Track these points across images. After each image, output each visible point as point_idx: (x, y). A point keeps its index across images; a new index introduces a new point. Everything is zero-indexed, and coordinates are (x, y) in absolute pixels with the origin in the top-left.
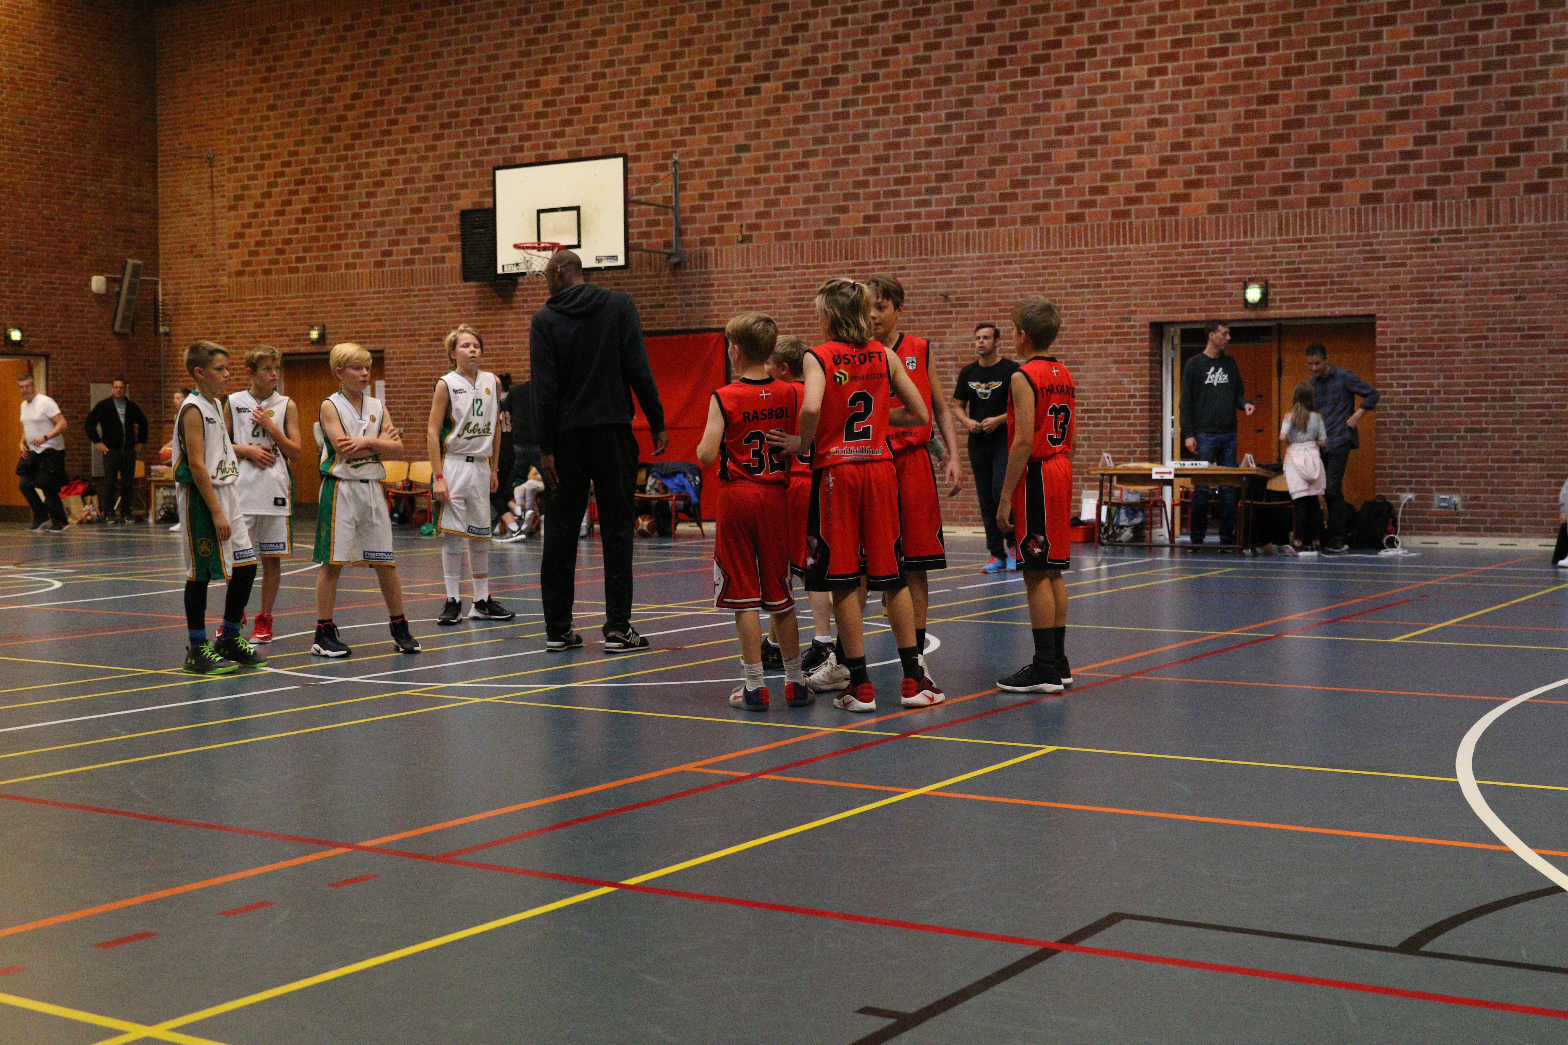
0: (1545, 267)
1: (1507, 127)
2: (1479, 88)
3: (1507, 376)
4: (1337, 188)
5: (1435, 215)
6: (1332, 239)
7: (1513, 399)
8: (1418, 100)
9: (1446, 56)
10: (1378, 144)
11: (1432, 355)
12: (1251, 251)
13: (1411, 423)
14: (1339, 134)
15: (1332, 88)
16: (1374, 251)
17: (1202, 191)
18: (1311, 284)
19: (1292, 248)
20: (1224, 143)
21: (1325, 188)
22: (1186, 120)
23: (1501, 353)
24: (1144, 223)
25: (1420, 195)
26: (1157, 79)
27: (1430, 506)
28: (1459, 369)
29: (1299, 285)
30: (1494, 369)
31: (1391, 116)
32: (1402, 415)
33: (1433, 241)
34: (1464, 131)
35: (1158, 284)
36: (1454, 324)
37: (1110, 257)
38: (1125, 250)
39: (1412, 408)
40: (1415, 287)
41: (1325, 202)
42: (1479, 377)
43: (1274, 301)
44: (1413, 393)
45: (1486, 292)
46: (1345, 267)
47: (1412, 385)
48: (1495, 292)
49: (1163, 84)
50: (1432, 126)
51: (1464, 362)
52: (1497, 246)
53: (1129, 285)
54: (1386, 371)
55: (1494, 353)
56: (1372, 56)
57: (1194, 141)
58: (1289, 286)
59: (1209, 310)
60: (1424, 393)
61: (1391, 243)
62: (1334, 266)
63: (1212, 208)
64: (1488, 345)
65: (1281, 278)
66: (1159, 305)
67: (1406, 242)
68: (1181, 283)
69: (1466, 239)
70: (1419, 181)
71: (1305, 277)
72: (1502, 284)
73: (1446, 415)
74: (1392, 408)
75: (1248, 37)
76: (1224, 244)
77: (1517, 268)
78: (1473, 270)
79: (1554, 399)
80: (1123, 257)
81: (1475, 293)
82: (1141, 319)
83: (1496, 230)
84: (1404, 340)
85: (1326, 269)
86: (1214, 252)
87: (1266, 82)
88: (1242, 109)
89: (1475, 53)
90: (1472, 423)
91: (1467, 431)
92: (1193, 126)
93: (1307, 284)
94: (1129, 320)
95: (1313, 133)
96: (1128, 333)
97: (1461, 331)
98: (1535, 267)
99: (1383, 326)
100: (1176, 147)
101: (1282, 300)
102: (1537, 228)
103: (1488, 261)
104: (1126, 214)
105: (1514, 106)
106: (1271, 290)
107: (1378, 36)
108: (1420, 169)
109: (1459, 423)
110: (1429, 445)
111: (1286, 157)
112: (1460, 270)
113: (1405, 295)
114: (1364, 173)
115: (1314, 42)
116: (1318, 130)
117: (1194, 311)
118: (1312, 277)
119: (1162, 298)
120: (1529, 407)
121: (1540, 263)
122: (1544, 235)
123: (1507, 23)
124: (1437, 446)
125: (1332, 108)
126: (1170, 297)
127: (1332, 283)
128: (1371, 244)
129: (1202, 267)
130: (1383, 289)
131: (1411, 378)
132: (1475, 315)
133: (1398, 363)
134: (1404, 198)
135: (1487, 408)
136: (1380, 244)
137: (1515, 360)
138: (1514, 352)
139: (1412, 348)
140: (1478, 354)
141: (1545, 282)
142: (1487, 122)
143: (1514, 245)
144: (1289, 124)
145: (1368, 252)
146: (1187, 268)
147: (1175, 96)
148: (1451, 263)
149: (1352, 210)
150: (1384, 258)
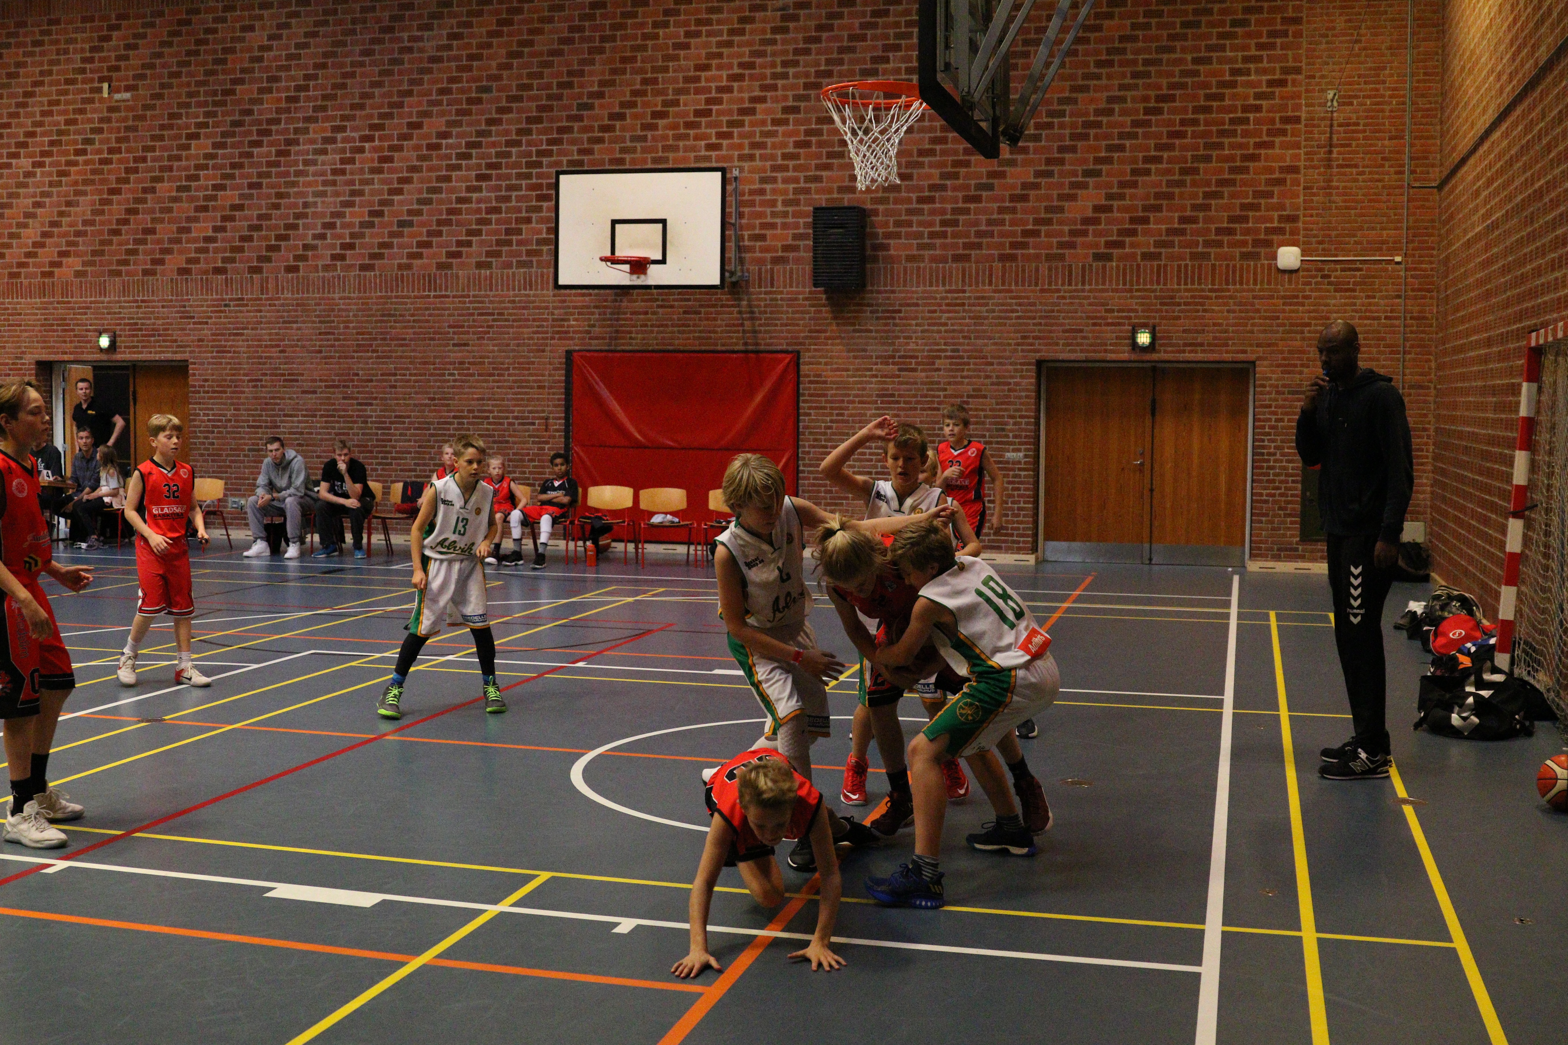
0: (299, 329)
1: (274, 221)
2: (254, 191)
3: (274, 410)
4: (161, 262)
5: (227, 286)
6: (159, 301)
7: (279, 427)
8: (214, 198)
9: (233, 166)
10: (188, 230)
11: (225, 392)
12: (104, 308)
13: (213, 444)
14: (162, 221)
15: (159, 186)
16: (187, 312)
17: (70, 260)
18: (146, 336)
19: (131, 307)
20: (85, 223)
21: (155, 262)
22: (59, 205)
23: (269, 392)
24: (30, 283)
25: (218, 271)
26: (38, 170)
27: (226, 507)
28: (244, 404)
29: (137, 336)
30: (266, 404)
31: (198, 209)
32: (206, 438)
33: (226, 305)
34: (246, 224)
35: (40, 331)
36: (240, 369)
37: (8, 309)
38: (18, 303)
39: (213, 432)
40: (214, 340)
41: (153, 273)
42: (256, 410)
43: (120, 347)
44: (213, 421)
45: (260, 346)
46: (168, 323)
47: (213, 415)
48: (266, 346)
49: (43, 173)
50: (224, 219)
51: (247, 398)
52: (268, 311)
53: (21, 331)
54: (196, 403)
55: (266, 392)
56: (184, 163)
57: (64, 220)
58: (130, 336)
59: (77, 353)
60: (220, 421)
61: (198, 306)
62: (160, 322)
63: (78, 274)
64: (262, 386)
65: (125, 330)
66: (42, 348)
67: (208, 306)
68: (57, 331)
69: (247, 305)
70: (215, 260)
71: (141, 330)
72: (270, 340)
73: (234, 438)
74: (200, 432)
75: (101, 142)
76: (85, 302)
77: (280, 328)
78: (252, 329)
79: (305, 428)
80: (16, 309)
81: (253, 346)
82: (30, 359)
83: (267, 299)
84: (206, 380)
85: (154, 324)
86: (79, 308)
87: (113, 177)
88: (97, 198)
89: (252, 165)
90: (253, 444)
91: (249, 450)
92: (64, 208)
93: (142, 336)
94: (21, 358)
95: (144, 219)
96: (21, 369)
97: (244, 375)
98: (292, 328)
99: (193, 369)
100: (53, 224)
101: (125, 347)
102: (293, 299)
103: (261, 322)
104: (17, 275)
105: (277, 207)
106: (118, 339)
107: (187, 147)
108: (215, 251)
109: (245, 444)
110: (224, 461)
111: (128, 235)
112: (243, 329)
113: (207, 346)
114: (181, 252)
115: (146, 149)
116: (148, 217)
117: (66, 353)
118: (146, 330)
119: (45, 342)
120: (290, 433)
121: (295, 326)
122: (298, 305)
123: (271, 144)
124: (231, 461)
125: (160, 200)
126: (49, 342)
127: (159, 335)
128: (184, 306)
129: (72, 319)
130: (193, 341)
131: (212, 409)
132: (253, 364)
133: (204, 398)
134: (206, 272)
135: (263, 433)
136: (191, 306)
137: (279, 398)
138: (279, 392)
139: (212, 387)
140: (256, 392)
141: (298, 340)
142: (260, 217)
143: (278, 311)
144: (129, 211)
145: (183, 312)
146: (62, 319)
147: (51, 184)
148: (237, 323)
149: (172, 280)
150: (193, 317)
